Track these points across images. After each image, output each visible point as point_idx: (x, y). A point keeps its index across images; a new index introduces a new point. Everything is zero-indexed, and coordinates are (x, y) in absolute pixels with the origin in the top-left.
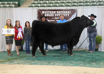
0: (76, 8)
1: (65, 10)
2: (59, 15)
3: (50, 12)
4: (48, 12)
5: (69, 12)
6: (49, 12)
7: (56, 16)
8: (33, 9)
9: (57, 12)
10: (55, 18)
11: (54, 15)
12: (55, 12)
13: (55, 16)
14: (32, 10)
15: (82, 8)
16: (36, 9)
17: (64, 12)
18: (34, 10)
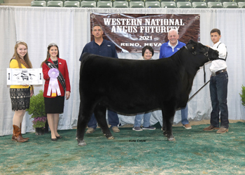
0: (196, 11)
1: (168, 17)
2: (151, 30)
3: (125, 22)
4: (121, 22)
5: (179, 21)
6: (123, 20)
7: (144, 31)
8: (76, 11)
9: (146, 20)
10: (142, 38)
11: (139, 30)
12: (139, 21)
13: (141, 32)
14: (73, 13)
15: (212, 11)
16: (86, 13)
17: (166, 21)
18: (79, 13)
